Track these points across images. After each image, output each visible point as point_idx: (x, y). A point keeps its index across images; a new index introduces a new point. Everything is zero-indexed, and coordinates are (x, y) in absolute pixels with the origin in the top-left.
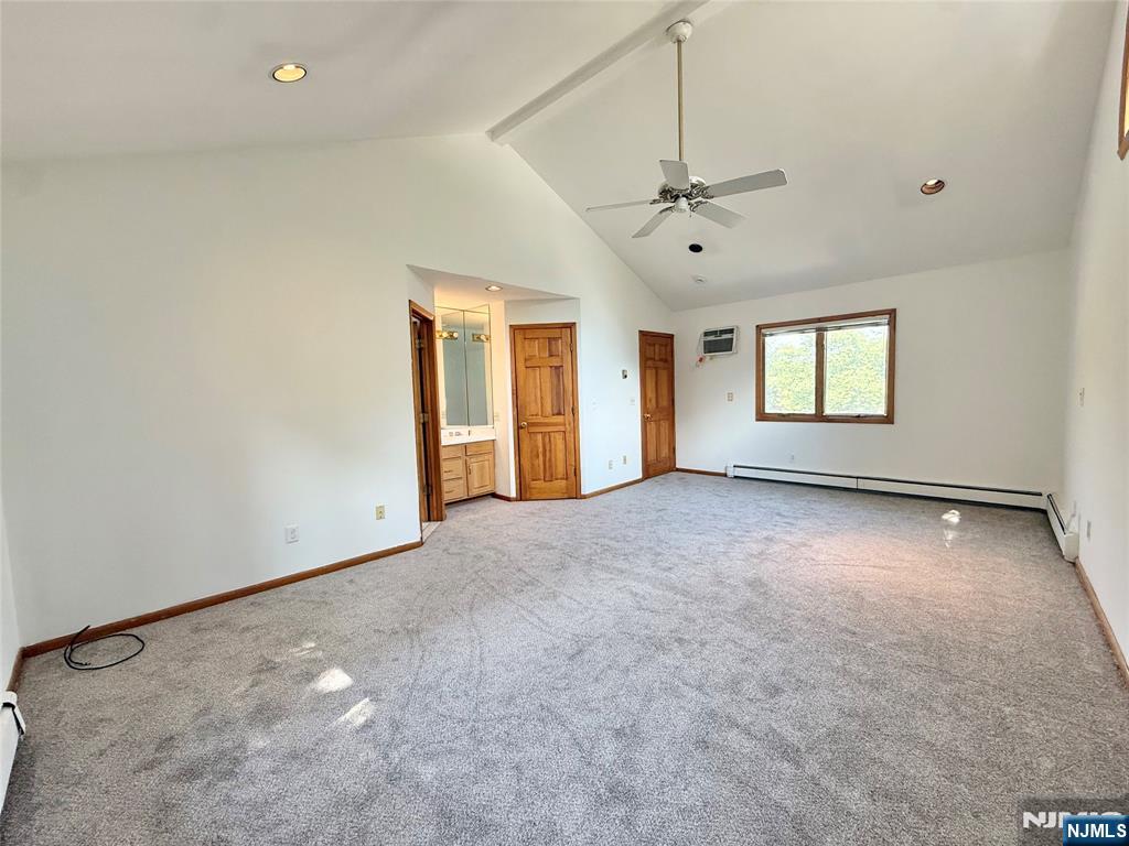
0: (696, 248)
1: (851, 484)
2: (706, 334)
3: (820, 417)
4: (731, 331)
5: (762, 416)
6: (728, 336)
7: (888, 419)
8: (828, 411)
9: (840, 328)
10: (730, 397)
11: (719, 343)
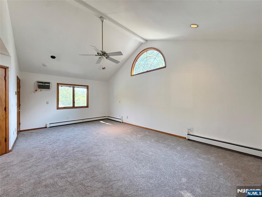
0: (53, 57)
1: (82, 121)
2: (38, 82)
3: (74, 107)
4: (49, 83)
5: (58, 108)
6: (48, 84)
7: (87, 107)
8: (76, 105)
9: (78, 87)
10: (47, 103)
11: (44, 86)
